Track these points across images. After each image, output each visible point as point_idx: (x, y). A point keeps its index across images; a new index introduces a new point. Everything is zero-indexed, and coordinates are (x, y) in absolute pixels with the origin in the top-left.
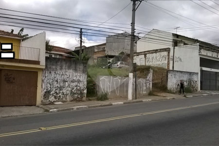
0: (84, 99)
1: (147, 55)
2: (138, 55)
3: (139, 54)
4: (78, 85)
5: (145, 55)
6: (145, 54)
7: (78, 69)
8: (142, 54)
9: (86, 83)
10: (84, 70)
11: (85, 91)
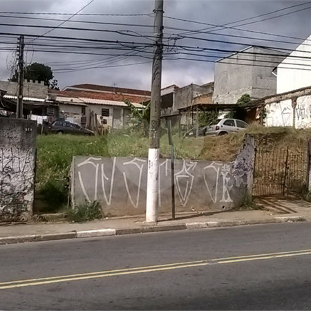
0: (25, 216)
1: (299, 100)
2: (278, 102)
3: (280, 98)
4: (7, 180)
5: (294, 100)
6: (294, 96)
7: (7, 140)
8: (287, 98)
9: (30, 175)
10: (26, 141)
11: (29, 197)
